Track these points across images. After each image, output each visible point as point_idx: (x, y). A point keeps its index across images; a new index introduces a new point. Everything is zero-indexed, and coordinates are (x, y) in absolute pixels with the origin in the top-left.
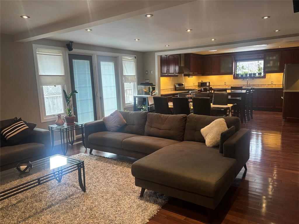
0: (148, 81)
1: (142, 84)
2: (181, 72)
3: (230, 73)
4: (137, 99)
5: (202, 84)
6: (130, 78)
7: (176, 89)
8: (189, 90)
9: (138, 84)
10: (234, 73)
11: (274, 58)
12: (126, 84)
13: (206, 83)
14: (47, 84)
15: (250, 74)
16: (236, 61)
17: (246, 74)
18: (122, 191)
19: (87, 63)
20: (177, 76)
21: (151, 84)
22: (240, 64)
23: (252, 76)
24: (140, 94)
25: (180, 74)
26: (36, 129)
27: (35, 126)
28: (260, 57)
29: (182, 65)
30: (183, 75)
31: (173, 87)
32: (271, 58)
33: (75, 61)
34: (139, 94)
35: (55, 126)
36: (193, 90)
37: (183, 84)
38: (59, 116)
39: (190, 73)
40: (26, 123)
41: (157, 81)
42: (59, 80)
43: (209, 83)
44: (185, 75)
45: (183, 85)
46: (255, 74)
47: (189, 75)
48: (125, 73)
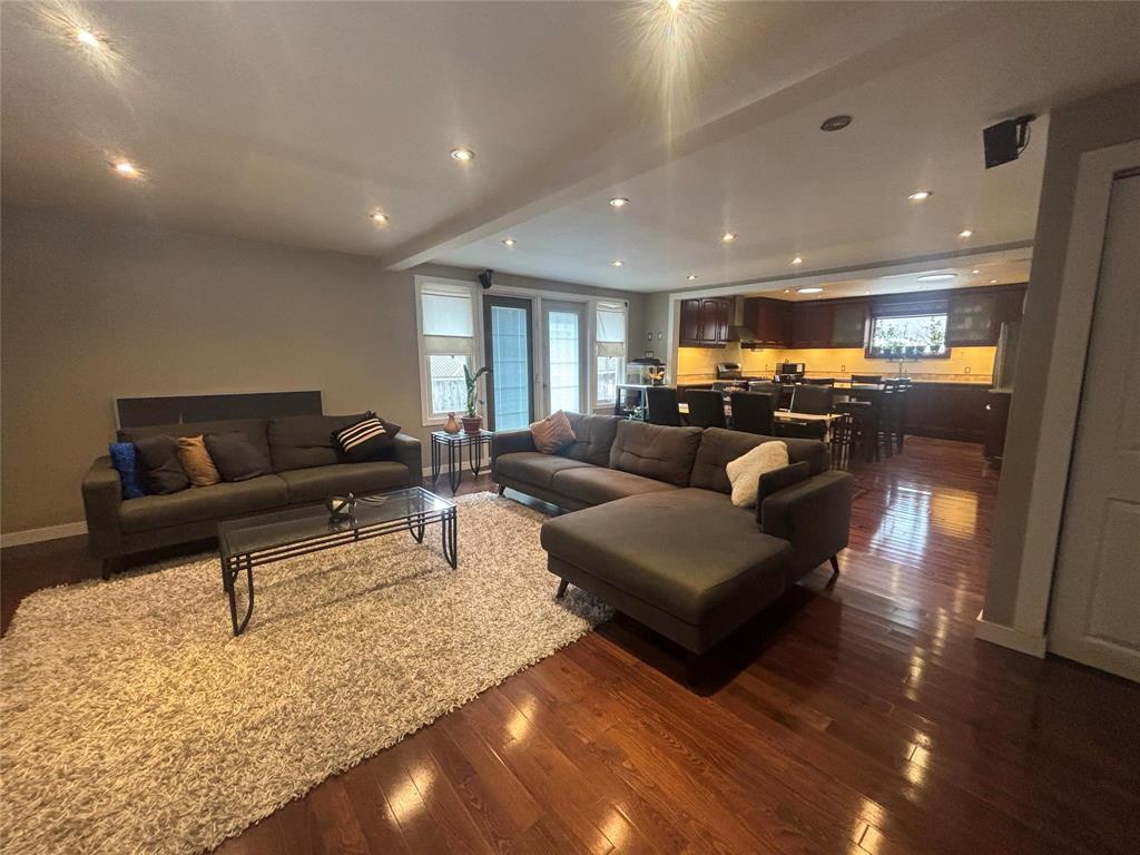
0: (650, 355)
1: (636, 361)
2: (732, 338)
3: (859, 345)
4: (623, 392)
5: (787, 369)
6: (610, 349)
7: (719, 375)
8: (749, 379)
9: (628, 361)
10: (866, 345)
11: (978, 309)
12: (601, 361)
13: (795, 366)
14: (438, 353)
15: (910, 349)
16: (874, 316)
17: (899, 349)
18: (527, 578)
19: (521, 313)
20: (723, 346)
21: (657, 363)
22: (884, 324)
23: (915, 355)
24: (632, 383)
25: (733, 344)
26: (400, 436)
27: (398, 429)
28: (939, 307)
29: (738, 322)
30: (739, 345)
31: (712, 371)
32: (968, 310)
33: (496, 310)
34: (628, 381)
35: (442, 435)
36: (760, 379)
37: (739, 365)
38: (452, 416)
39: (756, 341)
40: (382, 423)
41: (670, 357)
42: (463, 344)
43: (804, 365)
44: (744, 346)
45: (737, 367)
46: (921, 349)
47: (752, 346)
48: (601, 337)
